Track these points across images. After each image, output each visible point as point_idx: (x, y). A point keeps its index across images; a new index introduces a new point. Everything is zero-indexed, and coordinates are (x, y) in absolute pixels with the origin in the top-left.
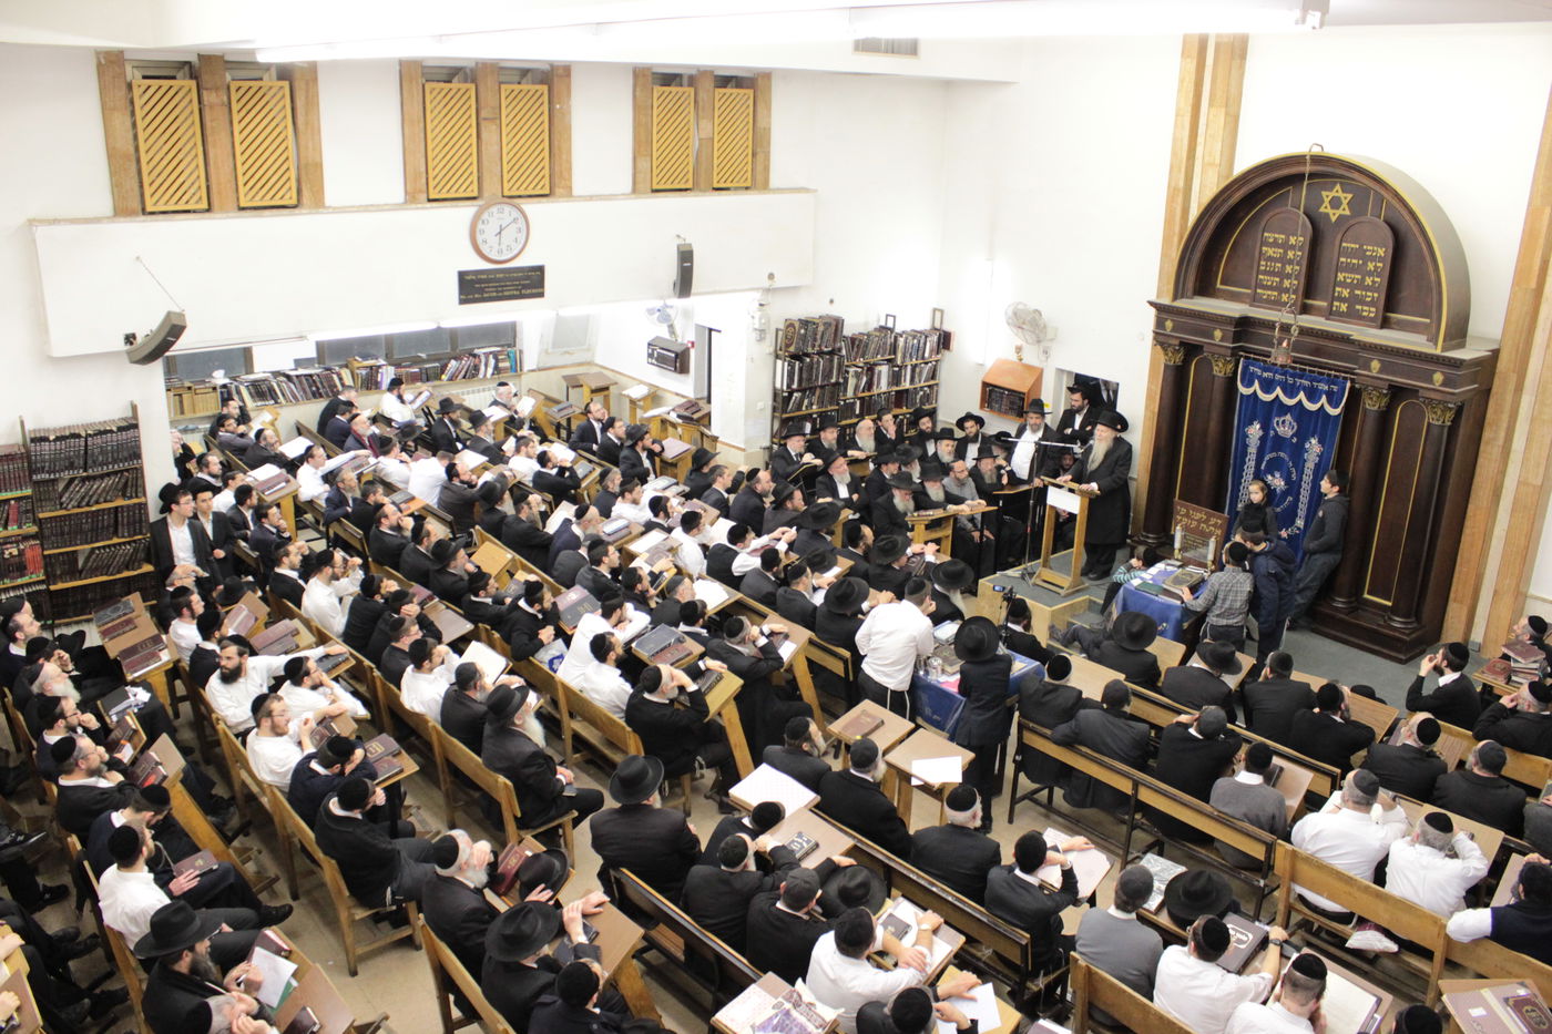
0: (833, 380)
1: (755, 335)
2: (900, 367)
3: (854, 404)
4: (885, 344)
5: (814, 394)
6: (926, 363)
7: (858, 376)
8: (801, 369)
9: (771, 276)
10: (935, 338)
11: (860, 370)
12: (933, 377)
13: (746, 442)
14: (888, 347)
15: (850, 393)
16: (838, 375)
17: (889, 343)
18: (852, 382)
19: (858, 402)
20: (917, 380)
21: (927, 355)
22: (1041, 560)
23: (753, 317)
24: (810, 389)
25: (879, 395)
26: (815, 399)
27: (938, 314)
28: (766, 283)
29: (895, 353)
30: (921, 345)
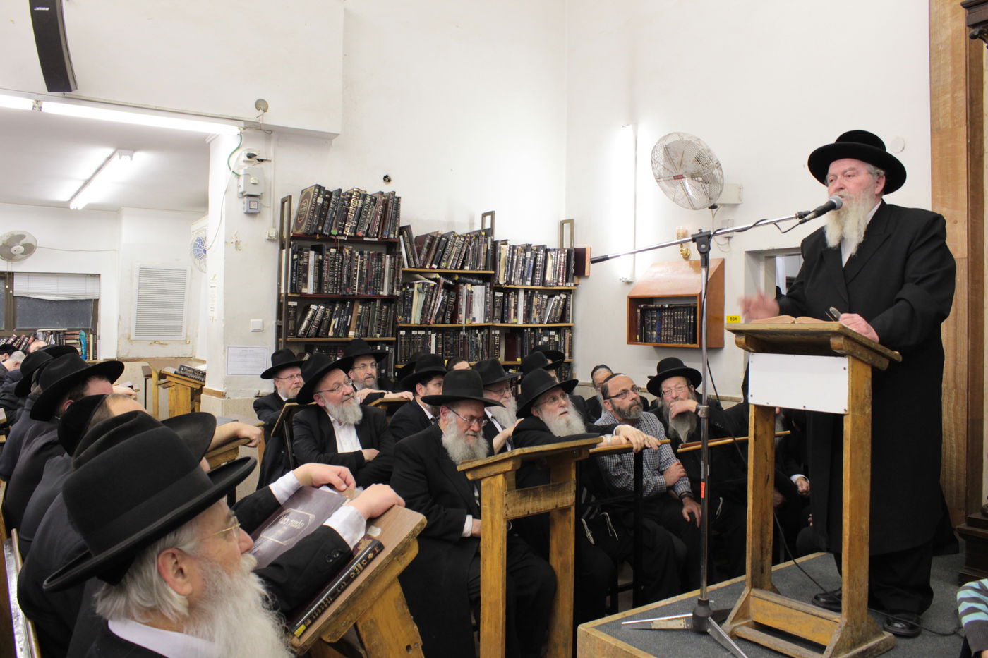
0: (385, 293)
1: (241, 206)
2: (507, 291)
3: (426, 339)
4: (476, 250)
5: (350, 312)
6: (551, 294)
7: (430, 293)
8: (320, 264)
9: (261, 105)
10: (563, 257)
11: (433, 283)
12: (563, 317)
13: (227, 382)
14: (483, 256)
15: (416, 318)
16: (392, 283)
17: (483, 250)
18: (418, 300)
19: (434, 336)
20: (534, 315)
21: (549, 277)
22: (746, 577)
23: (238, 176)
24: (343, 300)
25: (471, 329)
26: (352, 321)
27: (567, 227)
28: (252, 115)
29: (494, 267)
30: (539, 263)
